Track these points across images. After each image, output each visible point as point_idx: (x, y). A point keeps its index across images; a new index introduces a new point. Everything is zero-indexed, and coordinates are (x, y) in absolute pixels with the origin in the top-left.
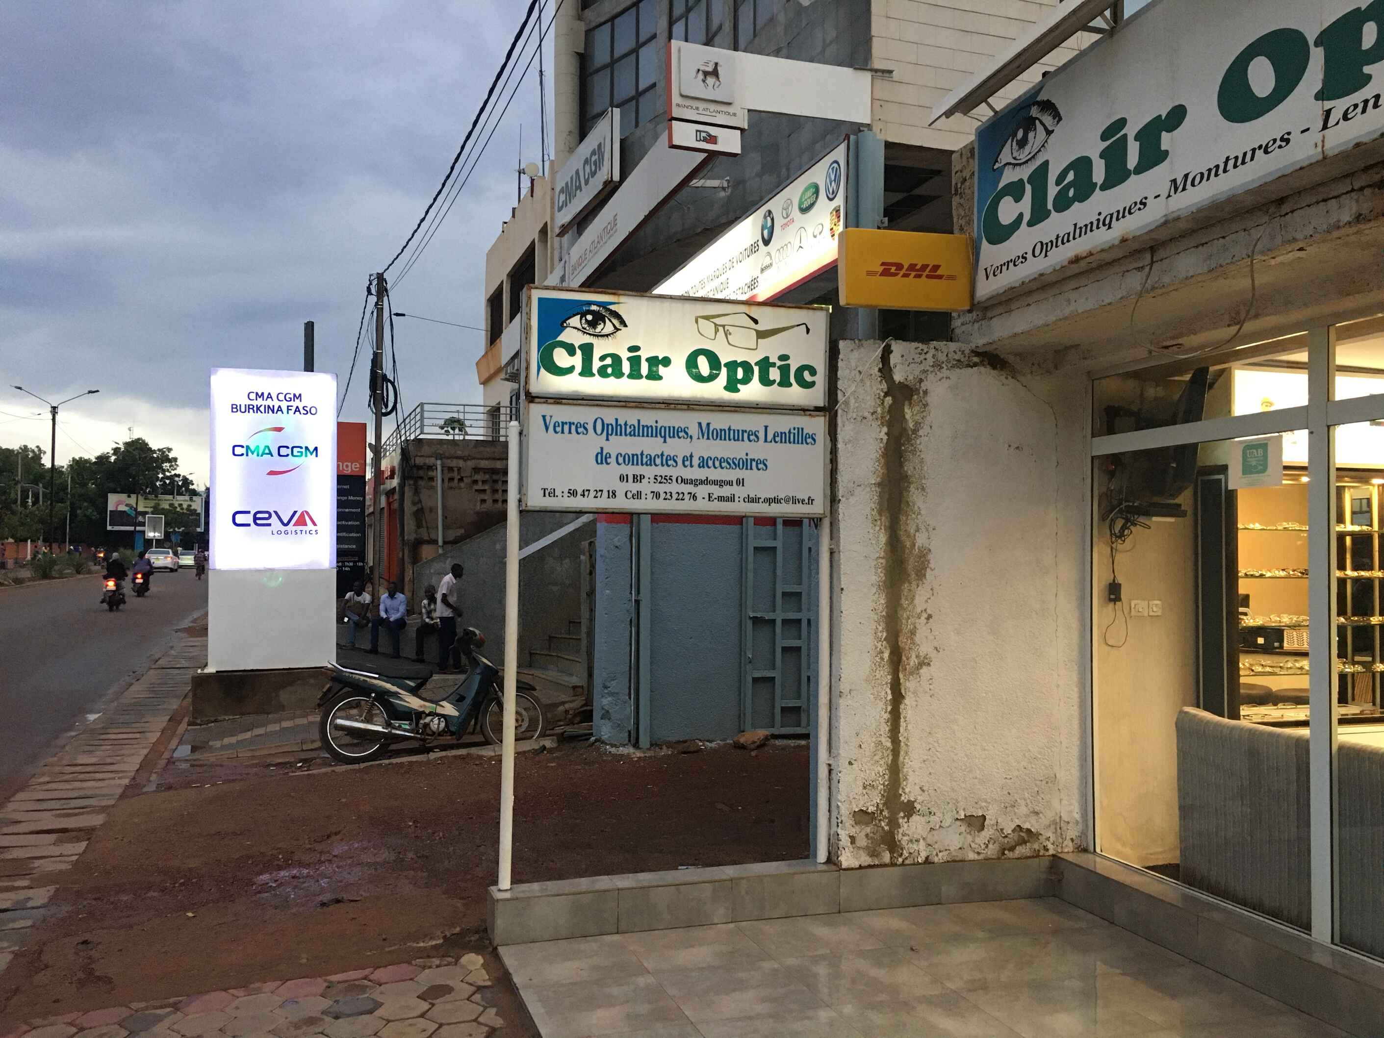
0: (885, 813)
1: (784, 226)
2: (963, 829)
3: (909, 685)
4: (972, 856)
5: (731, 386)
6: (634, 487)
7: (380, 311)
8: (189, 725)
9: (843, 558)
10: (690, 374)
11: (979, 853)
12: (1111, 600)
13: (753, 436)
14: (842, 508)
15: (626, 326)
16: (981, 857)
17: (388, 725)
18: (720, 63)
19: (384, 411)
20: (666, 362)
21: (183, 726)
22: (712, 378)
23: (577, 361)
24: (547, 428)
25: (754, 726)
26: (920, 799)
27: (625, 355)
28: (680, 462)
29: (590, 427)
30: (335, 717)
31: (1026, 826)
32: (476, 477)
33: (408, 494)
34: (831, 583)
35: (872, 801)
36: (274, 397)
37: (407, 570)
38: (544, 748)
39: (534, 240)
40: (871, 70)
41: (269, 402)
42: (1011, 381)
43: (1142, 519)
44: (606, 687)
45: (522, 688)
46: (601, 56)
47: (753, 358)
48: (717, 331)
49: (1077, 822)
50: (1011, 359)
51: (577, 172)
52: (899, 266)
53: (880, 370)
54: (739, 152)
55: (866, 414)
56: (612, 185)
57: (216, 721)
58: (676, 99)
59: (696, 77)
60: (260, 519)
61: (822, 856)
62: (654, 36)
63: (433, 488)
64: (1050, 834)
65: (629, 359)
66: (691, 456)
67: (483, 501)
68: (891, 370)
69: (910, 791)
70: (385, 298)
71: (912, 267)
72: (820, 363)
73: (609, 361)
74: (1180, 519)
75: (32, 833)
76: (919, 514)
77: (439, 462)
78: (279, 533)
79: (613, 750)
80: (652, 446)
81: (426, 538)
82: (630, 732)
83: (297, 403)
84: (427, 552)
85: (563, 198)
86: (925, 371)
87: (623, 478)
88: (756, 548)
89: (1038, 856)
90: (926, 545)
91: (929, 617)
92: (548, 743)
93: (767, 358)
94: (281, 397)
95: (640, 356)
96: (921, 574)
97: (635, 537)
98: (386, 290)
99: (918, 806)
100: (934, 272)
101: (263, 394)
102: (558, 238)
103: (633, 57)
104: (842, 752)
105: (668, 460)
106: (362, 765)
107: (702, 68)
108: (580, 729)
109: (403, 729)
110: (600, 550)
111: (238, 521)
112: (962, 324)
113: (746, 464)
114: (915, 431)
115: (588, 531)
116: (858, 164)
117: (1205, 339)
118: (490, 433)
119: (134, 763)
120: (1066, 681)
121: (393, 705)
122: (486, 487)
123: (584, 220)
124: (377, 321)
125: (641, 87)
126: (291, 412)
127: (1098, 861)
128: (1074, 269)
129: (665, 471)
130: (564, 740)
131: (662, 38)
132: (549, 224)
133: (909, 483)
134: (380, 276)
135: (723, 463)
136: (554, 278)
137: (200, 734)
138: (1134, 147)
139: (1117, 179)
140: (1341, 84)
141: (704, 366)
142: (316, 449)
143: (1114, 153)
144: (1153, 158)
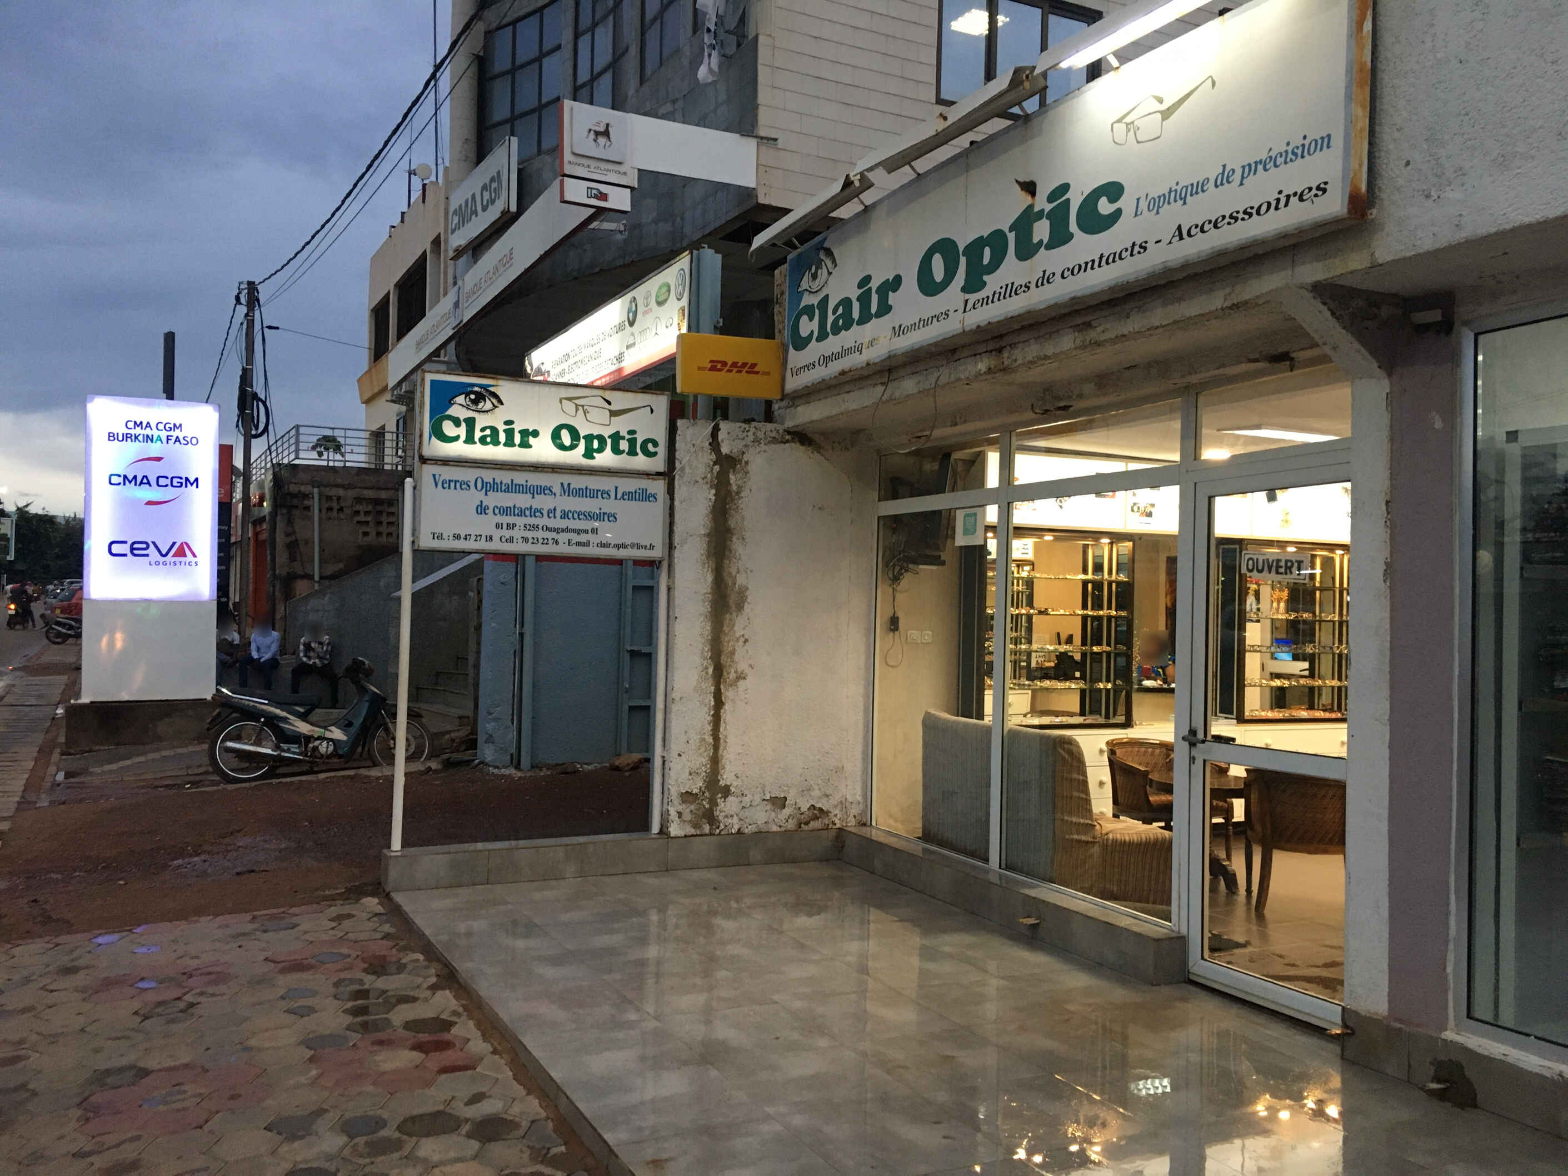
0: (707, 794)
1: (645, 313)
2: (769, 807)
3: (728, 694)
4: (775, 828)
5: (589, 454)
6: (507, 533)
7: (251, 324)
8: (62, 755)
9: (677, 593)
10: (555, 443)
11: (780, 826)
12: (891, 630)
13: (605, 494)
14: (677, 553)
15: (502, 404)
16: (783, 829)
17: (277, 747)
18: (612, 123)
19: (254, 432)
20: (535, 434)
21: (56, 756)
22: (572, 447)
23: (462, 431)
24: (436, 485)
25: (629, 750)
26: (735, 784)
27: (501, 427)
28: (545, 513)
29: (472, 484)
30: (223, 741)
31: (818, 805)
32: (359, 507)
33: (281, 525)
34: (668, 612)
35: (697, 785)
36: (153, 426)
37: (277, 607)
38: (429, 769)
39: (425, 252)
40: (756, 137)
41: (148, 432)
42: (819, 455)
43: (911, 566)
44: (490, 714)
45: (412, 715)
46: (501, 62)
47: (606, 433)
48: (577, 410)
49: (859, 803)
50: (816, 437)
51: (473, 196)
52: (724, 364)
53: (710, 444)
54: (629, 209)
55: (698, 479)
56: (509, 216)
57: (90, 751)
58: (568, 156)
59: (587, 137)
60: (137, 549)
61: (655, 828)
62: (559, 47)
63: (311, 519)
64: (837, 812)
65: (505, 431)
66: (555, 509)
67: (366, 534)
68: (719, 444)
69: (727, 777)
70: (257, 308)
71: (734, 364)
72: (661, 437)
73: (488, 432)
74: (940, 567)
76: (740, 559)
77: (316, 490)
78: (157, 563)
79: (496, 771)
80: (523, 501)
81: (301, 572)
82: (512, 755)
83: (177, 433)
84: (301, 587)
85: (456, 220)
86: (746, 446)
87: (498, 526)
88: (634, 587)
89: (827, 829)
90: (744, 583)
91: (746, 641)
92: (434, 765)
93: (618, 433)
94: (161, 427)
95: (513, 429)
96: (740, 608)
97: (520, 574)
98: (258, 300)
99: (733, 789)
100: (752, 369)
101: (141, 423)
102: (452, 262)
103: (536, 65)
104: (673, 746)
105: (535, 512)
106: (253, 784)
107: (593, 128)
108: (466, 756)
109: (292, 752)
110: (487, 586)
111: (114, 551)
112: (779, 408)
113: (600, 517)
114: (738, 493)
115: (477, 567)
116: (698, 272)
117: (942, 433)
118: (373, 460)
119: (18, 785)
120: (853, 692)
121: (281, 729)
122: (369, 519)
123: (478, 246)
124: (247, 334)
125: (544, 100)
126: (171, 442)
127: (874, 831)
128: (844, 378)
129: (533, 521)
130: (448, 764)
131: (567, 51)
132: (442, 239)
133: (732, 534)
134: (251, 284)
135: (580, 515)
136: (446, 303)
137: (74, 763)
138: (875, 298)
139: (865, 318)
140: (972, 285)
141: (566, 438)
142: (196, 480)
143: (864, 299)
144: (885, 309)
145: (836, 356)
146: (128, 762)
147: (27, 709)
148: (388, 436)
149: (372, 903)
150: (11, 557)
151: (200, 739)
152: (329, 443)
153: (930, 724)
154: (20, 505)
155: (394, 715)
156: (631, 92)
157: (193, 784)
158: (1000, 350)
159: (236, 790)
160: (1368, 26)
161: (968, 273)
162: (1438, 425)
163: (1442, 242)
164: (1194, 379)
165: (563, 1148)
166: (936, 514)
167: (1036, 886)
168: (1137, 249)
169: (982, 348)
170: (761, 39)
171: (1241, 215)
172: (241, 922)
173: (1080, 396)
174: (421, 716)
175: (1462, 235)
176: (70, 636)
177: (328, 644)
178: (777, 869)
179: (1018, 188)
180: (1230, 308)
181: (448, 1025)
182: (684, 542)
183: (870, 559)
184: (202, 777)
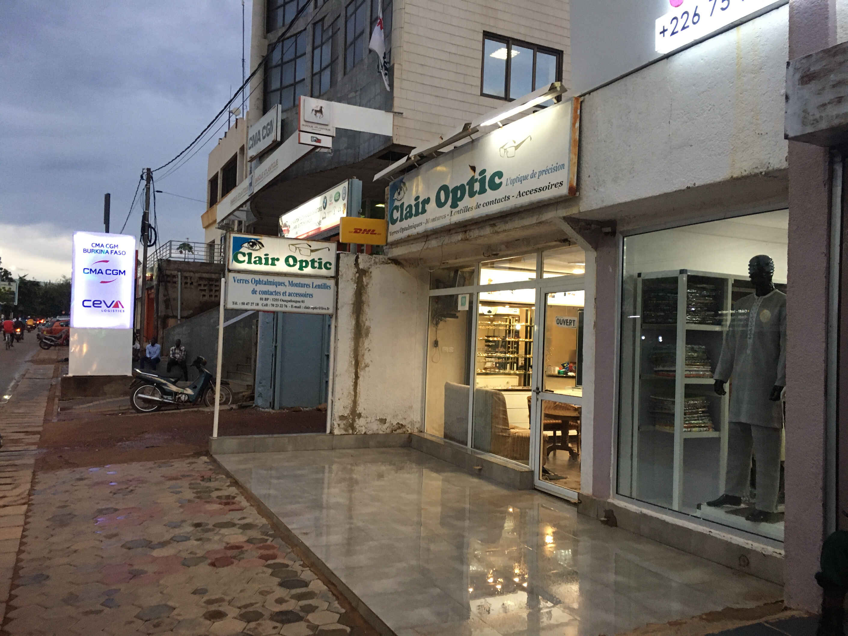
0: (351, 417)
1: (330, 204)
2: (379, 423)
3: (361, 373)
4: (381, 432)
5: (301, 268)
6: (265, 302)
7: (148, 189)
8: (59, 400)
9: (339, 329)
10: (287, 264)
11: (384, 432)
12: (435, 346)
13: (308, 286)
14: (339, 311)
15: (264, 247)
17: (162, 397)
18: (323, 106)
19: (149, 244)
20: (278, 260)
21: (56, 401)
22: (294, 265)
23: (246, 258)
24: (235, 281)
26: (363, 412)
27: (263, 257)
28: (282, 294)
29: (250, 281)
30: (137, 394)
31: (401, 423)
32: (201, 282)
33: (161, 290)
34: (336, 337)
35: (346, 413)
36: (105, 246)
37: (159, 332)
38: (232, 408)
39: (237, 153)
40: (393, 112)
41: (102, 248)
42: (402, 269)
43: (443, 318)
44: (261, 383)
46: (276, 60)
47: (309, 259)
48: (296, 249)
49: (419, 422)
50: (402, 262)
51: (259, 132)
52: (361, 230)
53: (355, 264)
54: (331, 147)
55: (349, 279)
56: (276, 143)
57: (73, 399)
58: (302, 122)
59: (312, 113)
60: (96, 304)
61: (328, 431)
62: (305, 54)
63: (176, 288)
64: (409, 426)
66: (286, 292)
67: (204, 296)
68: (358, 264)
69: (360, 409)
70: (151, 182)
71: (365, 230)
72: (333, 262)
73: (257, 259)
74: (456, 319)
75: (14, 432)
77: (179, 273)
78: (105, 311)
79: (263, 410)
80: (272, 288)
81: (171, 315)
82: (271, 402)
83: (116, 249)
84: (171, 322)
85: (251, 143)
86: (371, 265)
87: (261, 299)
89: (405, 433)
91: (369, 350)
92: (234, 407)
93: (314, 259)
94: (108, 246)
95: (268, 258)
96: (367, 335)
98: (152, 178)
99: (362, 415)
100: (373, 232)
101: (99, 244)
102: (249, 162)
103: (293, 62)
104: (336, 395)
105: (277, 293)
106: (151, 414)
107: (315, 109)
108: (249, 403)
109: (169, 399)
110: (260, 323)
111: (85, 305)
112: (385, 249)
113: (305, 295)
114: (366, 286)
115: (254, 316)
116: (351, 190)
117: (452, 262)
118: (208, 259)
119: (42, 413)
120: (417, 374)
121: (163, 389)
122: (206, 288)
123: (262, 156)
124: (146, 194)
125: (297, 80)
126: (113, 254)
127: (425, 435)
128: (409, 238)
129: (276, 297)
130: (241, 407)
131: (308, 56)
132: (245, 147)
133: (364, 304)
134: (149, 170)
135: (297, 295)
136: (246, 182)
137: (66, 404)
138: (421, 206)
139: (417, 214)
140: (454, 205)
141: (291, 261)
142: (124, 271)
143: (417, 205)
144: (424, 211)
145: (406, 229)
146: (91, 404)
147: (38, 380)
148: (216, 247)
149: (205, 458)
150: (16, 303)
151: (125, 394)
152: (186, 247)
153: (448, 388)
154: (22, 276)
155: (215, 383)
156: (339, 79)
157: (123, 413)
158: (465, 232)
159: (143, 416)
160: (577, 125)
161: (452, 199)
162: (611, 270)
163: (598, 207)
164: (540, 246)
165: (273, 532)
166: (452, 296)
167: (482, 454)
168: (507, 198)
169: (460, 230)
170: (396, 66)
171: (538, 190)
172: (150, 464)
173: (500, 250)
174: (229, 384)
175: (604, 204)
176: (51, 345)
177: (185, 351)
178: (382, 450)
179: (469, 168)
180: (539, 223)
181: (234, 498)
182: (342, 306)
183: (426, 315)
184: (127, 411)
